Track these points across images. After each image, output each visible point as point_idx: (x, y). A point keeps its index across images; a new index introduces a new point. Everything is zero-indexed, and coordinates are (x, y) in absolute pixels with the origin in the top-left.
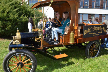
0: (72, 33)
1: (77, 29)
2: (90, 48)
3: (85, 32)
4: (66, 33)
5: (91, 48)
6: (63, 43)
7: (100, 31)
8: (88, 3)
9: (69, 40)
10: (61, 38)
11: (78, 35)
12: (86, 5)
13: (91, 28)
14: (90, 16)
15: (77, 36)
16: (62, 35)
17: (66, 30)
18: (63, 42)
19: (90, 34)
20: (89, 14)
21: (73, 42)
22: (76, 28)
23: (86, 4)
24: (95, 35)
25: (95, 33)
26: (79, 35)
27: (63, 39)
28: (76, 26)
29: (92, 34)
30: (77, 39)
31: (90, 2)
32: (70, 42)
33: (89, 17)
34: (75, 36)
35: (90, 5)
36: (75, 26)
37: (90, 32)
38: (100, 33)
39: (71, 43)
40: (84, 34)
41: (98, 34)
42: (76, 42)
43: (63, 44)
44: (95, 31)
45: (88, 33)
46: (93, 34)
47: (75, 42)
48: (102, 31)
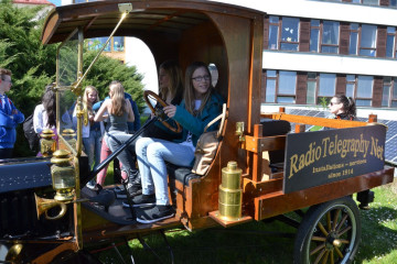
0: (230, 170)
1: (254, 150)
2: (315, 234)
3: (293, 166)
4: (200, 170)
5: (319, 233)
6: (184, 215)
7: (360, 156)
8: (295, 32)
9: (215, 202)
10: (179, 192)
11: (259, 178)
12: (289, 39)
13: (319, 143)
14: (304, 78)
15: (255, 183)
16: (182, 176)
17: (204, 153)
18: (189, 212)
19: (315, 170)
20: (300, 73)
21: (234, 213)
22: (251, 144)
23: (288, 34)
24: (339, 174)
25: (339, 166)
26: (265, 178)
27: (185, 200)
28: (252, 134)
29: (324, 169)
30: (256, 201)
31: (302, 28)
32: (222, 214)
33: (298, 82)
34: (246, 181)
35: (303, 41)
36: (246, 133)
37: (316, 164)
38: (360, 162)
39: (226, 219)
40: (288, 174)
41: (350, 168)
42: (253, 215)
43: (184, 221)
44: (335, 159)
45: (308, 169)
46: (330, 172)
47: (243, 214)
48: (368, 154)
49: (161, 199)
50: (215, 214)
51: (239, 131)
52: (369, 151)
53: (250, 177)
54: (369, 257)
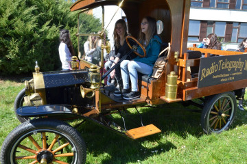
0: (171, 76)
1: (184, 66)
2: (212, 110)
3: (203, 74)
4: (156, 76)
5: (214, 110)
6: (148, 98)
7: (238, 70)
9: (163, 92)
10: (145, 87)
11: (186, 80)
13: (217, 63)
15: (183, 82)
16: (147, 79)
17: (158, 68)
18: (150, 96)
19: (214, 77)
21: (172, 97)
22: (182, 63)
24: (226, 79)
25: (227, 75)
26: (189, 80)
27: (148, 90)
28: (183, 58)
29: (218, 76)
30: (184, 91)
32: (167, 97)
34: (178, 82)
36: (179, 57)
37: (215, 74)
38: (238, 73)
39: (169, 99)
40: (200, 78)
41: (232, 76)
42: (182, 98)
43: (148, 101)
44: (225, 71)
45: (210, 76)
46: (222, 78)
47: (177, 98)
48: (243, 69)
49: (134, 88)
50: (163, 98)
51: (176, 57)
52: (244, 68)
53: (181, 79)
54: (240, 124)
